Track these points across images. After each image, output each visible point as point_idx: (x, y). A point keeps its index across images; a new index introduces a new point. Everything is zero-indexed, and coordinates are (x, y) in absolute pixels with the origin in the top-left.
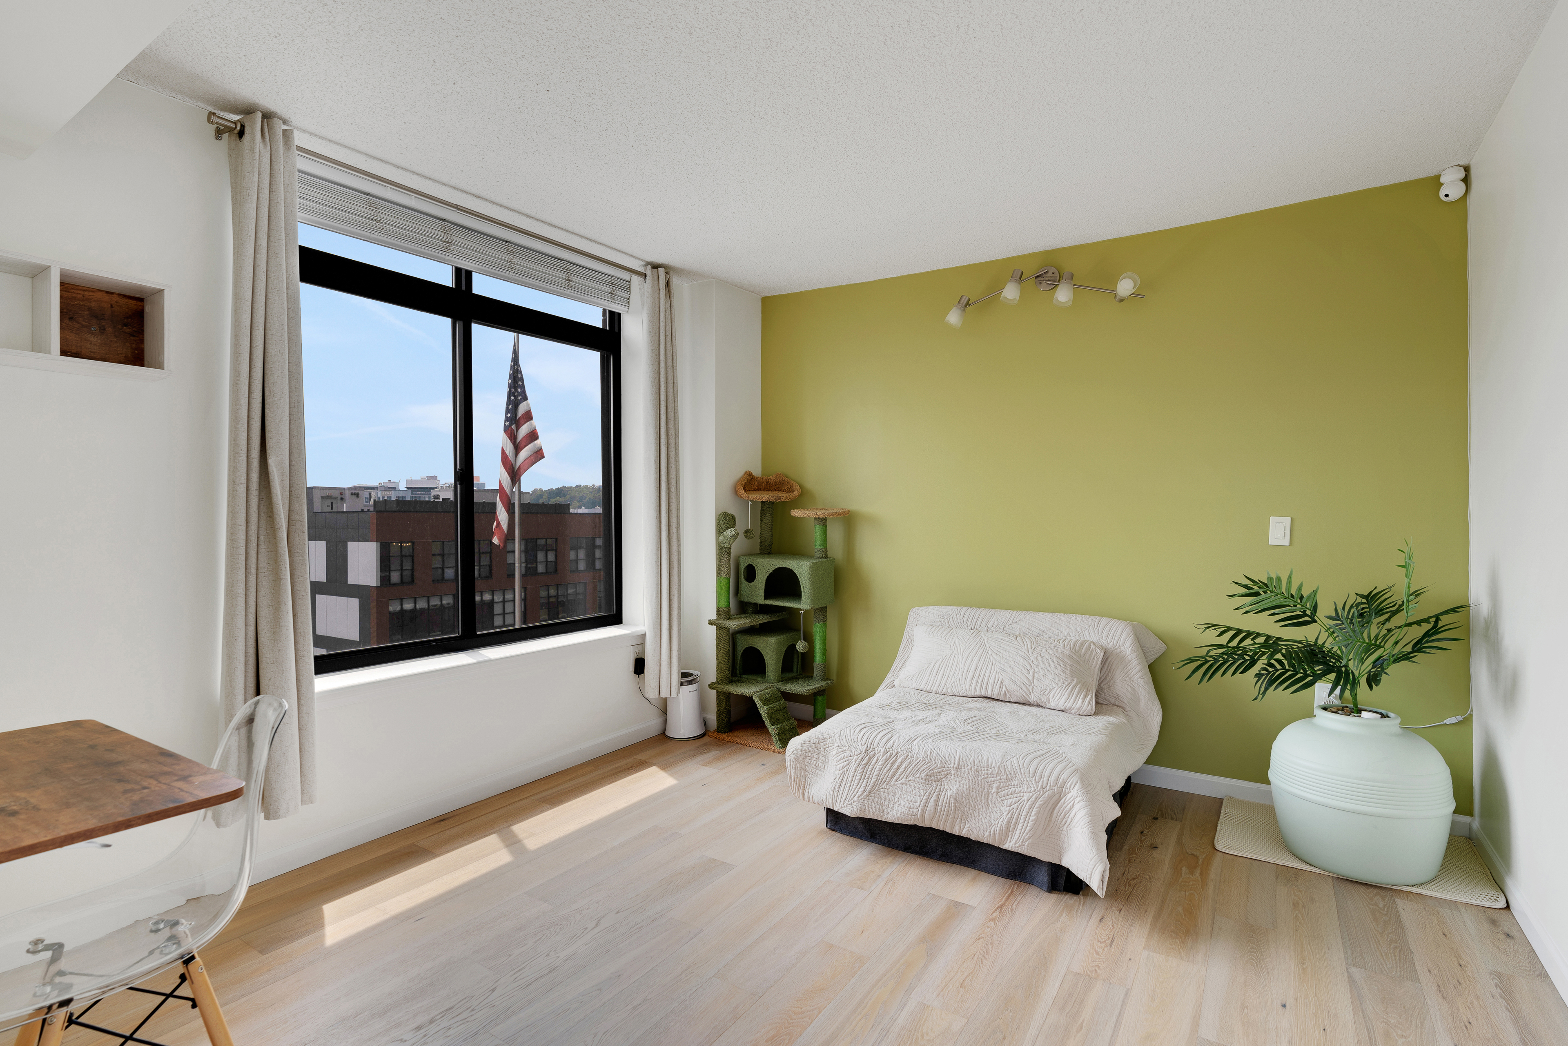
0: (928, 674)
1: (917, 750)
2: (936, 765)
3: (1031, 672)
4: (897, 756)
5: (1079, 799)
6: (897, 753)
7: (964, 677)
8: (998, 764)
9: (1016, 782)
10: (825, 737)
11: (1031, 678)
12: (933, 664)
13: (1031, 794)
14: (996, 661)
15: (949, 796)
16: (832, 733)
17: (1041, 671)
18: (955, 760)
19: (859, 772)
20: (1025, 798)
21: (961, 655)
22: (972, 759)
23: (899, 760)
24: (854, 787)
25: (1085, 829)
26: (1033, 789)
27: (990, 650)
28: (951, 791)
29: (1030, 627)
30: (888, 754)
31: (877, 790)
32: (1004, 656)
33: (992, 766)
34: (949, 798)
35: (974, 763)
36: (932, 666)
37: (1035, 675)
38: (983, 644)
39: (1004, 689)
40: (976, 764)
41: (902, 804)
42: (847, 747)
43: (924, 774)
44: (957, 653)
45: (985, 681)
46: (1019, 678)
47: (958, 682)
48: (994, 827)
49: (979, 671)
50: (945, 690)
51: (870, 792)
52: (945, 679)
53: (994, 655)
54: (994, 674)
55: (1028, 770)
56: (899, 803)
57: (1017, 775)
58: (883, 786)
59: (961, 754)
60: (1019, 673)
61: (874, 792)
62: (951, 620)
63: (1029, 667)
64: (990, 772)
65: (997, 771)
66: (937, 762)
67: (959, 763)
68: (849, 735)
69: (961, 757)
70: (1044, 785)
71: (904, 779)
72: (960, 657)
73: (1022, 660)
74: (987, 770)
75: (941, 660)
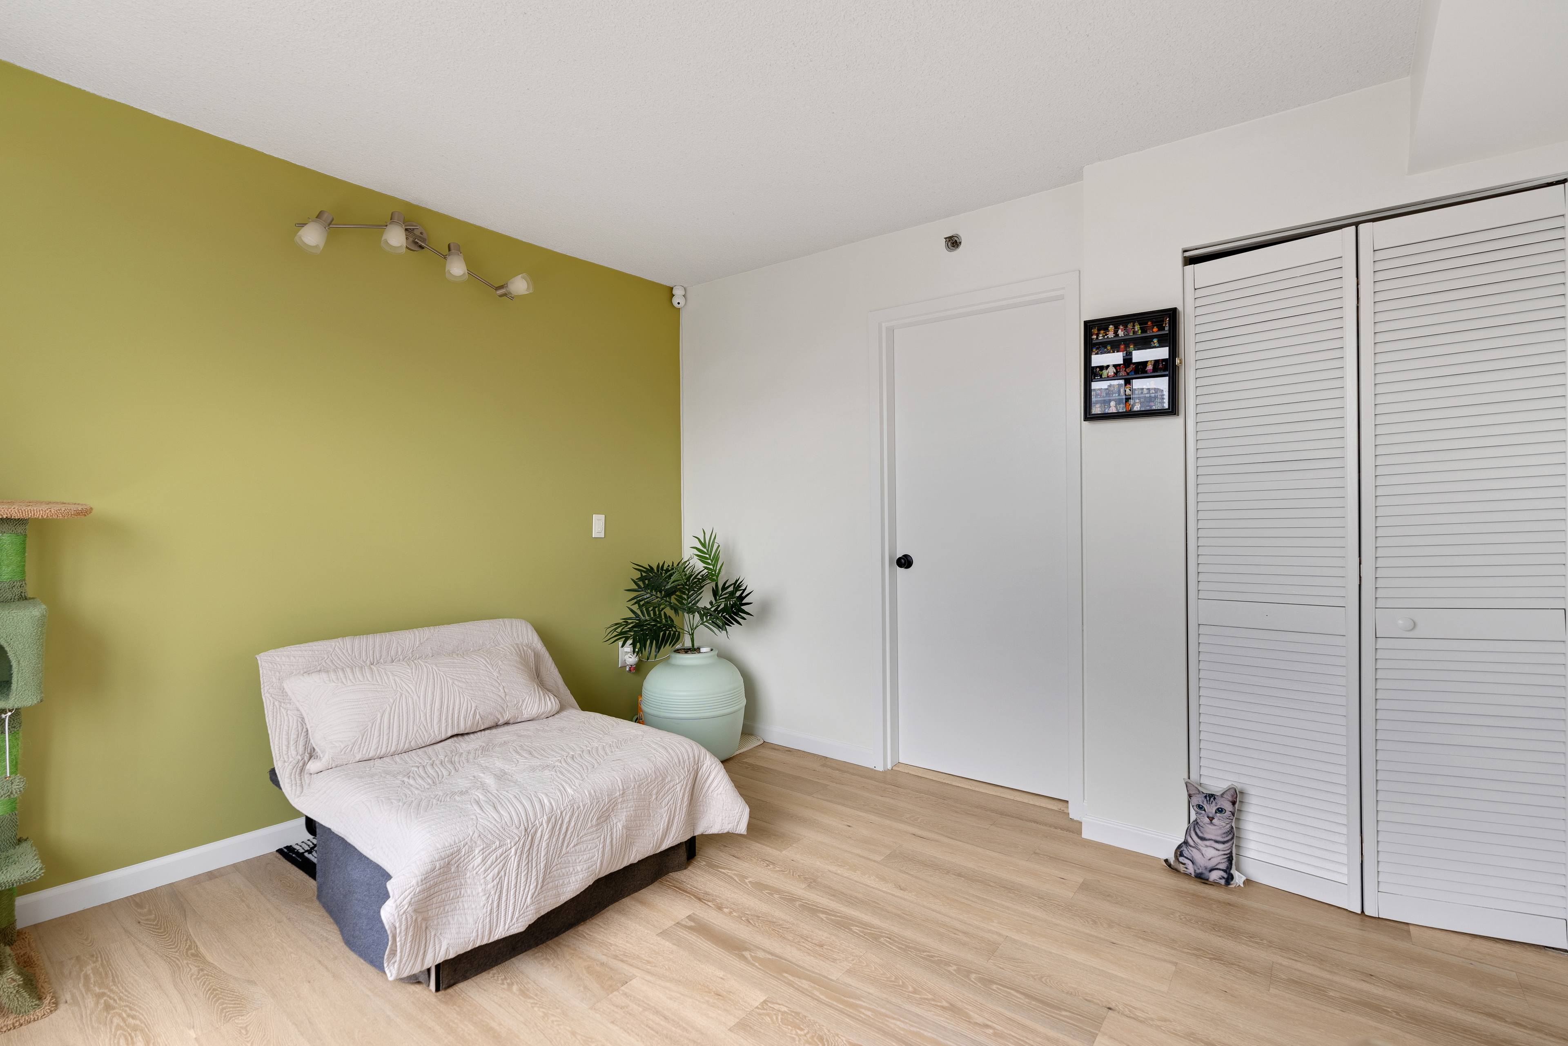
0: (376, 734)
1: (581, 797)
2: (604, 802)
3: (501, 688)
4: (562, 817)
5: (714, 765)
6: (561, 813)
7: (429, 721)
8: (653, 769)
9: (669, 778)
10: (455, 849)
11: (503, 695)
12: (379, 717)
13: (682, 782)
14: (462, 688)
15: (620, 829)
16: (466, 837)
17: (509, 685)
18: (619, 786)
19: (523, 865)
20: (678, 789)
21: (415, 695)
22: (631, 776)
23: (567, 820)
24: (522, 889)
25: (727, 787)
26: (682, 777)
27: (448, 679)
28: (621, 822)
29: (442, 645)
30: (553, 820)
31: (549, 873)
32: (467, 681)
33: (650, 774)
34: (621, 831)
35: (635, 779)
36: (379, 720)
37: (506, 691)
38: (435, 673)
39: (478, 716)
40: (637, 779)
41: (580, 870)
42: (498, 843)
43: (594, 820)
44: (407, 694)
45: (456, 716)
46: (493, 700)
47: (423, 730)
48: (657, 835)
49: (445, 706)
50: (407, 746)
51: (543, 881)
52: (405, 731)
53: (456, 683)
54: (465, 705)
55: (674, 762)
56: (576, 870)
57: (669, 771)
58: (554, 864)
59: (621, 778)
60: (492, 694)
61: (547, 877)
62: (336, 659)
63: (497, 685)
64: (649, 780)
65: (654, 777)
66: (604, 798)
67: (624, 788)
68: (492, 826)
69: (623, 780)
70: (689, 768)
71: (575, 840)
72: (415, 697)
73: (488, 679)
74: (647, 780)
75: (388, 709)
